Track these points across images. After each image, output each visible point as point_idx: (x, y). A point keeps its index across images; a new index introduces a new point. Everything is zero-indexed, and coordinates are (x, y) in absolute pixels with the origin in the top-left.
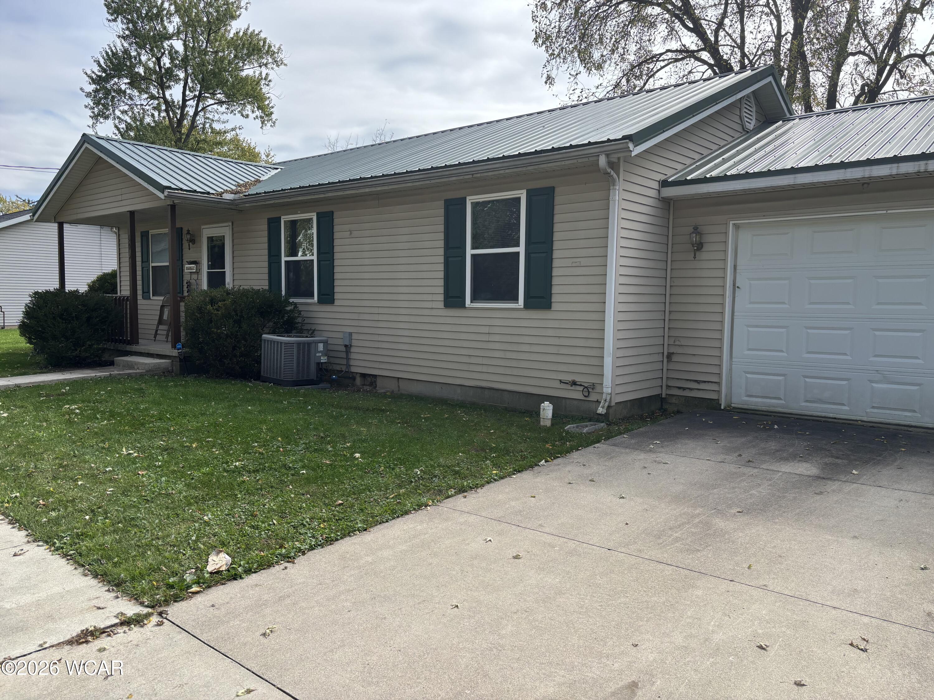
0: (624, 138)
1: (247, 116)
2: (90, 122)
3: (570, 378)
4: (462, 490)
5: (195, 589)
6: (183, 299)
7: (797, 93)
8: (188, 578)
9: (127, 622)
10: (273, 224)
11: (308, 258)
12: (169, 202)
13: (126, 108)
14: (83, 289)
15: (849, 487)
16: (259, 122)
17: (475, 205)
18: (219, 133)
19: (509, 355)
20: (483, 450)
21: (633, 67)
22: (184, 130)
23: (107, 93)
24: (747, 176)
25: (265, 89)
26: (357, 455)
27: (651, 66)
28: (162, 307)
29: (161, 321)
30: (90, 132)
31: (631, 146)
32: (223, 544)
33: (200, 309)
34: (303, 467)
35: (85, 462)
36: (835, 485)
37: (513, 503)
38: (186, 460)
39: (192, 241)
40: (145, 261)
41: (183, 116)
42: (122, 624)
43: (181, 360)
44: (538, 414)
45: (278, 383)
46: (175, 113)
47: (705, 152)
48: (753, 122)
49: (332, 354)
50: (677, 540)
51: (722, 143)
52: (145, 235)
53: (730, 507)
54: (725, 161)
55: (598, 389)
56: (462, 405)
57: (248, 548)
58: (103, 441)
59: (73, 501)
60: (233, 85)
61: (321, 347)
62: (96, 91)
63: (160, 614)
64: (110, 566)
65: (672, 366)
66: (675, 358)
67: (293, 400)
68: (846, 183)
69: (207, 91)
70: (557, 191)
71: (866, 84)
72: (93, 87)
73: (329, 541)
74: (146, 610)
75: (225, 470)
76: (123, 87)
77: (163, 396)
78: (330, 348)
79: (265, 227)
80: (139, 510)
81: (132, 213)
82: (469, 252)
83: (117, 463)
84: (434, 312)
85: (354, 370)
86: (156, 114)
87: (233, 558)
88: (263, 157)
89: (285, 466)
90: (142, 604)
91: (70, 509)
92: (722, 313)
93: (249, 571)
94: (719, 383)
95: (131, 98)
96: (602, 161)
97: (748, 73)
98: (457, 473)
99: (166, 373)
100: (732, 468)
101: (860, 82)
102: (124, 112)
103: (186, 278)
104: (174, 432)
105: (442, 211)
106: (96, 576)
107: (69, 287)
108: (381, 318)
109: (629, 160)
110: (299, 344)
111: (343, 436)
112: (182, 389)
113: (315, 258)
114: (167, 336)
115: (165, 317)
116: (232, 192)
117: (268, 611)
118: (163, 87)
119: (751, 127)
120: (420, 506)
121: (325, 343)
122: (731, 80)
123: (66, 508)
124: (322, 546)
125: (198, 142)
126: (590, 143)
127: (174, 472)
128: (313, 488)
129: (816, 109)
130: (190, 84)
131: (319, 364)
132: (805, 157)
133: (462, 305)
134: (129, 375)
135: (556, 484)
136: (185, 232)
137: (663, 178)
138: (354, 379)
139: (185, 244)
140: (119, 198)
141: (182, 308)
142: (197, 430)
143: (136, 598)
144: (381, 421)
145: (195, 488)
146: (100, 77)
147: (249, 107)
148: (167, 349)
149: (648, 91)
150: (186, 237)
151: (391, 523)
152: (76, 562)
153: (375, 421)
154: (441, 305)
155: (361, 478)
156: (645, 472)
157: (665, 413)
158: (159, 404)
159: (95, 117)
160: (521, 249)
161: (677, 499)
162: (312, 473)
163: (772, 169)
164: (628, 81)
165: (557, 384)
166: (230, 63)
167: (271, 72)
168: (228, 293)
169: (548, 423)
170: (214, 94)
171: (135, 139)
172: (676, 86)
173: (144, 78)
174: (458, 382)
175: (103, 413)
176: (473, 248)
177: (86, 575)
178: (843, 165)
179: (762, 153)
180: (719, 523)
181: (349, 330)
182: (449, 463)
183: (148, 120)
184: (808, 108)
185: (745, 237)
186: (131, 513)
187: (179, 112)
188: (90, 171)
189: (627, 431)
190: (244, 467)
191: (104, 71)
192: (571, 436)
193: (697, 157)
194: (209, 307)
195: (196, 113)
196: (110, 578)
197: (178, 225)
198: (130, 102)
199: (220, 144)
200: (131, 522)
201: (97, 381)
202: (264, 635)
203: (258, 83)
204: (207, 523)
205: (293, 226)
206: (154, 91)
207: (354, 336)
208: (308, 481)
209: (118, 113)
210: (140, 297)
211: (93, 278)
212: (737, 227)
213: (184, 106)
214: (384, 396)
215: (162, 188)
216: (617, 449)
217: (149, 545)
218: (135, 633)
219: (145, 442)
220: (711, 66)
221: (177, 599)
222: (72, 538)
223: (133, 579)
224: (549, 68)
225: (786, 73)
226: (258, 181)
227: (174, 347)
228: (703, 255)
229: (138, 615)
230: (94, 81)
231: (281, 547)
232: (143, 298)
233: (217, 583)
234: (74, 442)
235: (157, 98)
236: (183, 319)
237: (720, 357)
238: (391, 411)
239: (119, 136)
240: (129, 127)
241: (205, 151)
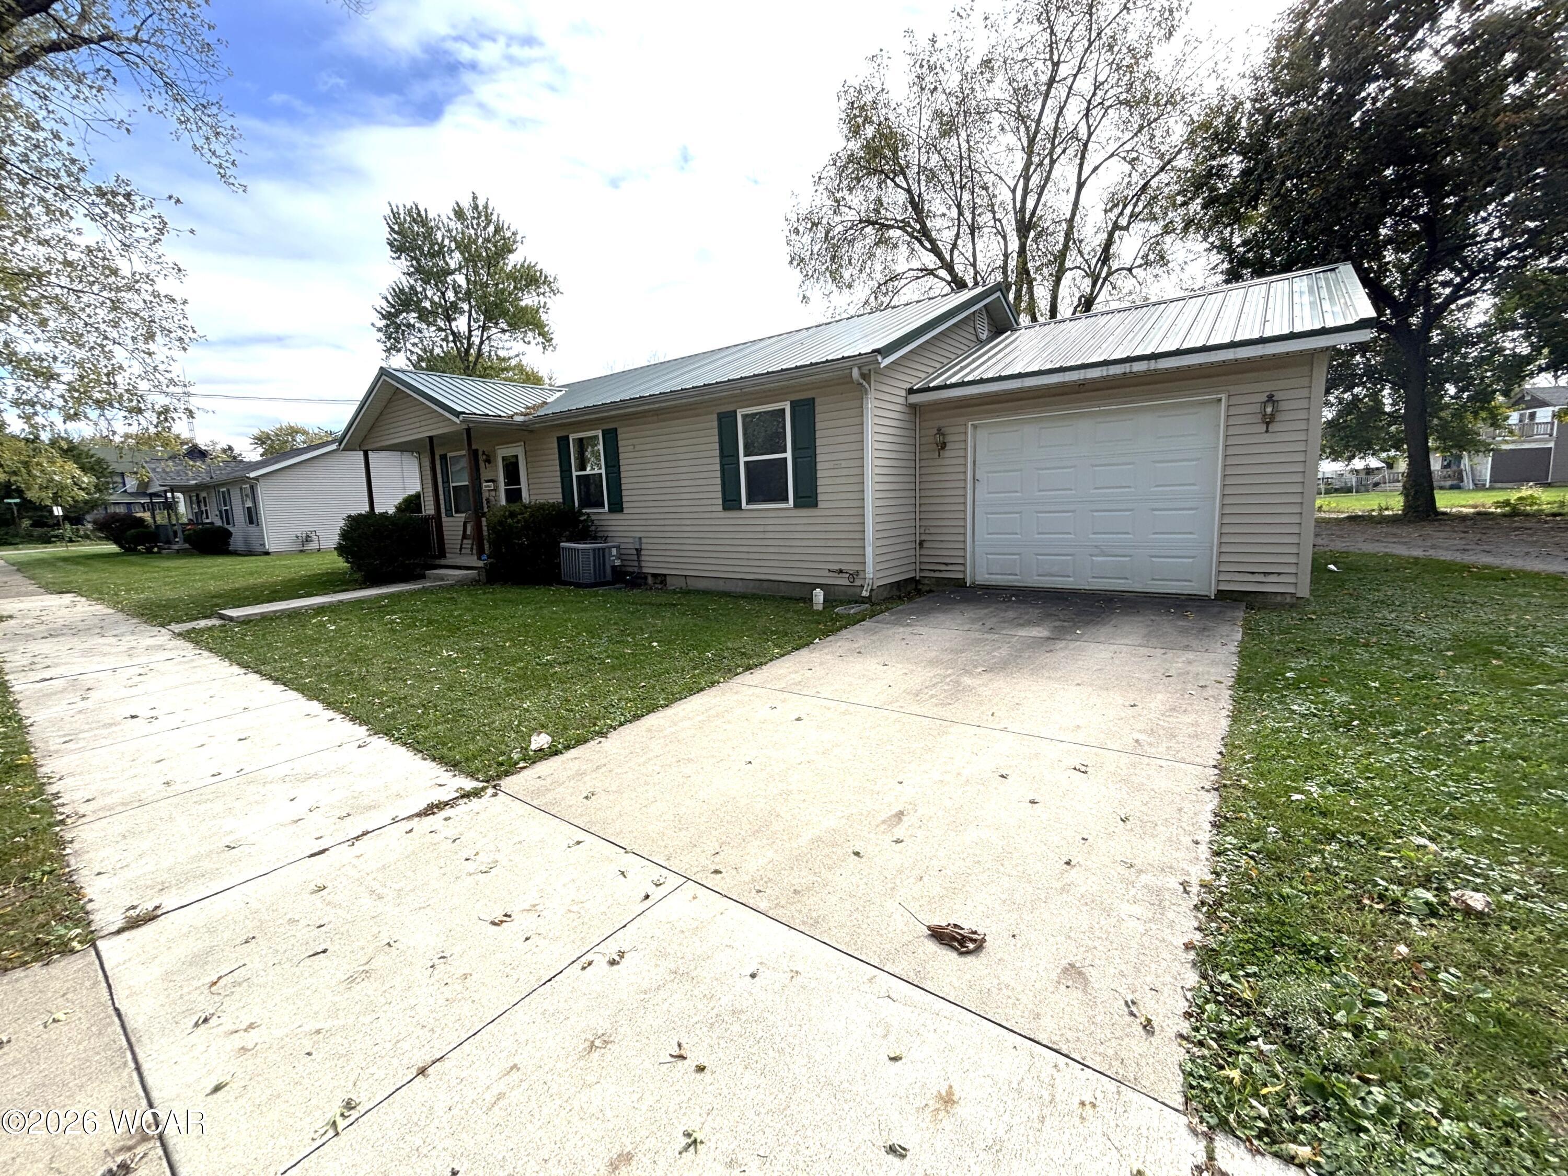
0: (873, 351)
1: (529, 343)
2: (384, 355)
3: (836, 567)
4: (749, 668)
5: (522, 764)
6: (484, 515)
7: (1023, 305)
8: (515, 756)
9: (467, 795)
10: (563, 442)
11: (596, 471)
12: (464, 426)
13: (416, 340)
14: (391, 510)
15: (1072, 645)
16: (541, 346)
17: (745, 417)
18: (504, 359)
19: (783, 550)
20: (765, 633)
21: (880, 285)
22: (471, 359)
23: (398, 327)
24: (982, 381)
25: (544, 317)
26: (655, 644)
27: (896, 283)
28: (465, 524)
29: (465, 536)
30: (384, 365)
31: (880, 358)
32: (543, 726)
33: (500, 523)
34: (608, 657)
35: (411, 664)
36: (1062, 644)
37: (793, 676)
38: (501, 657)
39: (488, 461)
40: (446, 482)
41: (470, 345)
42: (462, 797)
43: (487, 571)
44: (811, 600)
45: (578, 585)
46: (462, 343)
47: (945, 361)
48: (986, 333)
49: (624, 557)
50: (932, 696)
51: (960, 352)
52: (444, 457)
53: (976, 667)
54: (962, 369)
55: (861, 576)
56: (744, 596)
57: (565, 728)
58: (424, 646)
59: (405, 698)
60: (514, 315)
61: (614, 551)
62: (387, 326)
63: (494, 787)
64: (445, 751)
65: (924, 552)
66: (925, 545)
67: (592, 600)
68: (1064, 385)
69: (490, 320)
70: (817, 401)
71: (1083, 296)
72: (384, 322)
73: (637, 717)
74: (481, 785)
75: (538, 664)
76: (412, 321)
77: (474, 603)
78: (623, 552)
79: (556, 445)
80: (464, 703)
81: (431, 438)
82: (743, 459)
83: (440, 664)
84: (713, 515)
85: (645, 570)
86: (444, 344)
87: (553, 737)
88: (547, 381)
89: (591, 657)
90: (477, 779)
91: (403, 705)
92: (965, 503)
93: (567, 748)
94: (964, 565)
95: (420, 331)
96: (855, 373)
97: (979, 290)
98: (743, 654)
99: (475, 583)
100: (977, 635)
101: (1078, 295)
102: (414, 345)
103: (485, 495)
104: (488, 634)
105: (715, 424)
106: (434, 760)
107: (378, 510)
108: (667, 522)
109: (878, 371)
110: (594, 550)
111: (641, 629)
112: (490, 596)
113: (603, 471)
114: (472, 549)
115: (468, 532)
116: (522, 414)
117: (587, 778)
118: (449, 319)
119: (984, 337)
120: (713, 684)
121: (618, 547)
122: (965, 295)
123: (399, 704)
124: (630, 722)
125: (485, 369)
126: (843, 358)
127: (492, 668)
128: (618, 674)
129: (1041, 320)
130: (474, 315)
131: (614, 568)
132: (1031, 362)
133: (739, 508)
134: (440, 586)
135: (828, 657)
136: (480, 453)
137: (909, 386)
138: (646, 578)
139: (482, 464)
140: (418, 425)
141: (484, 523)
142: (509, 631)
143: (472, 775)
144: (673, 614)
145: (512, 681)
146: (389, 312)
147: (530, 334)
148: (473, 561)
149: (895, 307)
150: (482, 458)
151: (689, 698)
152: (415, 749)
153: (668, 615)
154: (720, 508)
155: (660, 663)
156: (904, 643)
157: (919, 593)
158: (471, 610)
159: (388, 350)
160: (788, 455)
161: (933, 663)
162: (616, 661)
163: (1003, 374)
164: (876, 298)
165: (827, 573)
166: (510, 294)
167: (548, 300)
168: (525, 507)
169: (820, 608)
170: (496, 324)
171: (427, 369)
172: (918, 302)
173: (431, 312)
174: (739, 576)
175: (422, 620)
176: (746, 455)
177: (425, 759)
178: (1062, 370)
179: (994, 360)
180: (967, 680)
181: (638, 535)
182: (736, 646)
183: (437, 351)
184: (1034, 319)
185: (982, 434)
186: (458, 706)
187: (465, 341)
188: (390, 401)
189: (887, 609)
190: (555, 660)
191: (393, 307)
192: (840, 617)
193: (938, 366)
194: (509, 521)
195: (482, 342)
196: (446, 760)
197: (474, 447)
198: (419, 335)
199: (506, 369)
200: (460, 713)
201: (413, 593)
202: (587, 798)
203: (537, 311)
204: (527, 710)
205: (581, 444)
206: (441, 323)
207: (644, 540)
208: (613, 668)
209: (409, 346)
210: (443, 515)
211: (399, 499)
212: (975, 427)
213: (470, 336)
214: (674, 592)
215: (457, 414)
216: (880, 625)
217: (477, 732)
218: (475, 802)
219: (462, 644)
220: (949, 283)
221: (507, 774)
222: (408, 729)
223: (467, 759)
224: (804, 288)
225: (1014, 287)
226: (545, 403)
227: (479, 558)
228: (946, 454)
229: (476, 789)
230: (384, 317)
231: (595, 725)
232: (447, 516)
233: (541, 759)
234: (399, 648)
235: (444, 330)
236: (485, 533)
237: (964, 542)
238: (682, 604)
239: (412, 368)
240: (420, 359)
241: (492, 377)
